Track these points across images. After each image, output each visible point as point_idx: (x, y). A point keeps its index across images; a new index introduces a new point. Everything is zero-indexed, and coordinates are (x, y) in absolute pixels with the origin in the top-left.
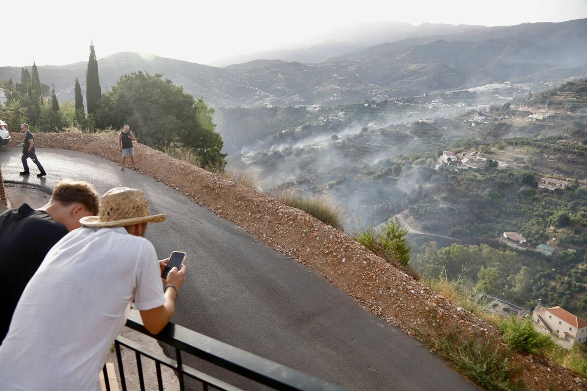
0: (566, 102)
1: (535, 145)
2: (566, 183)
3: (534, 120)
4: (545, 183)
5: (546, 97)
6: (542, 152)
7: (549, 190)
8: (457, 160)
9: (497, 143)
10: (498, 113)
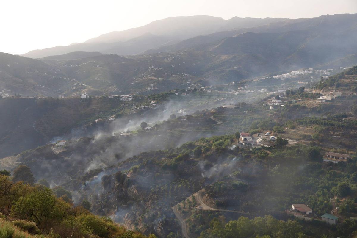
0: (352, 84)
1: (322, 123)
2: (348, 156)
3: (324, 101)
4: (329, 156)
5: (334, 80)
6: (328, 129)
7: (334, 163)
8: (252, 140)
9: (289, 123)
10: (294, 96)
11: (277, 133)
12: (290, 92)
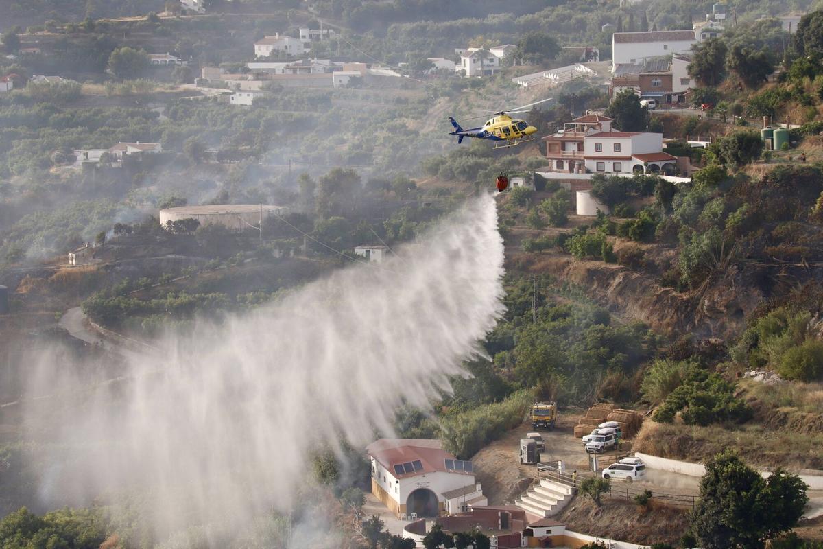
8: (484, 503)
9: (777, 331)
10: (760, 92)
11: (687, 420)
12: (730, 59)
